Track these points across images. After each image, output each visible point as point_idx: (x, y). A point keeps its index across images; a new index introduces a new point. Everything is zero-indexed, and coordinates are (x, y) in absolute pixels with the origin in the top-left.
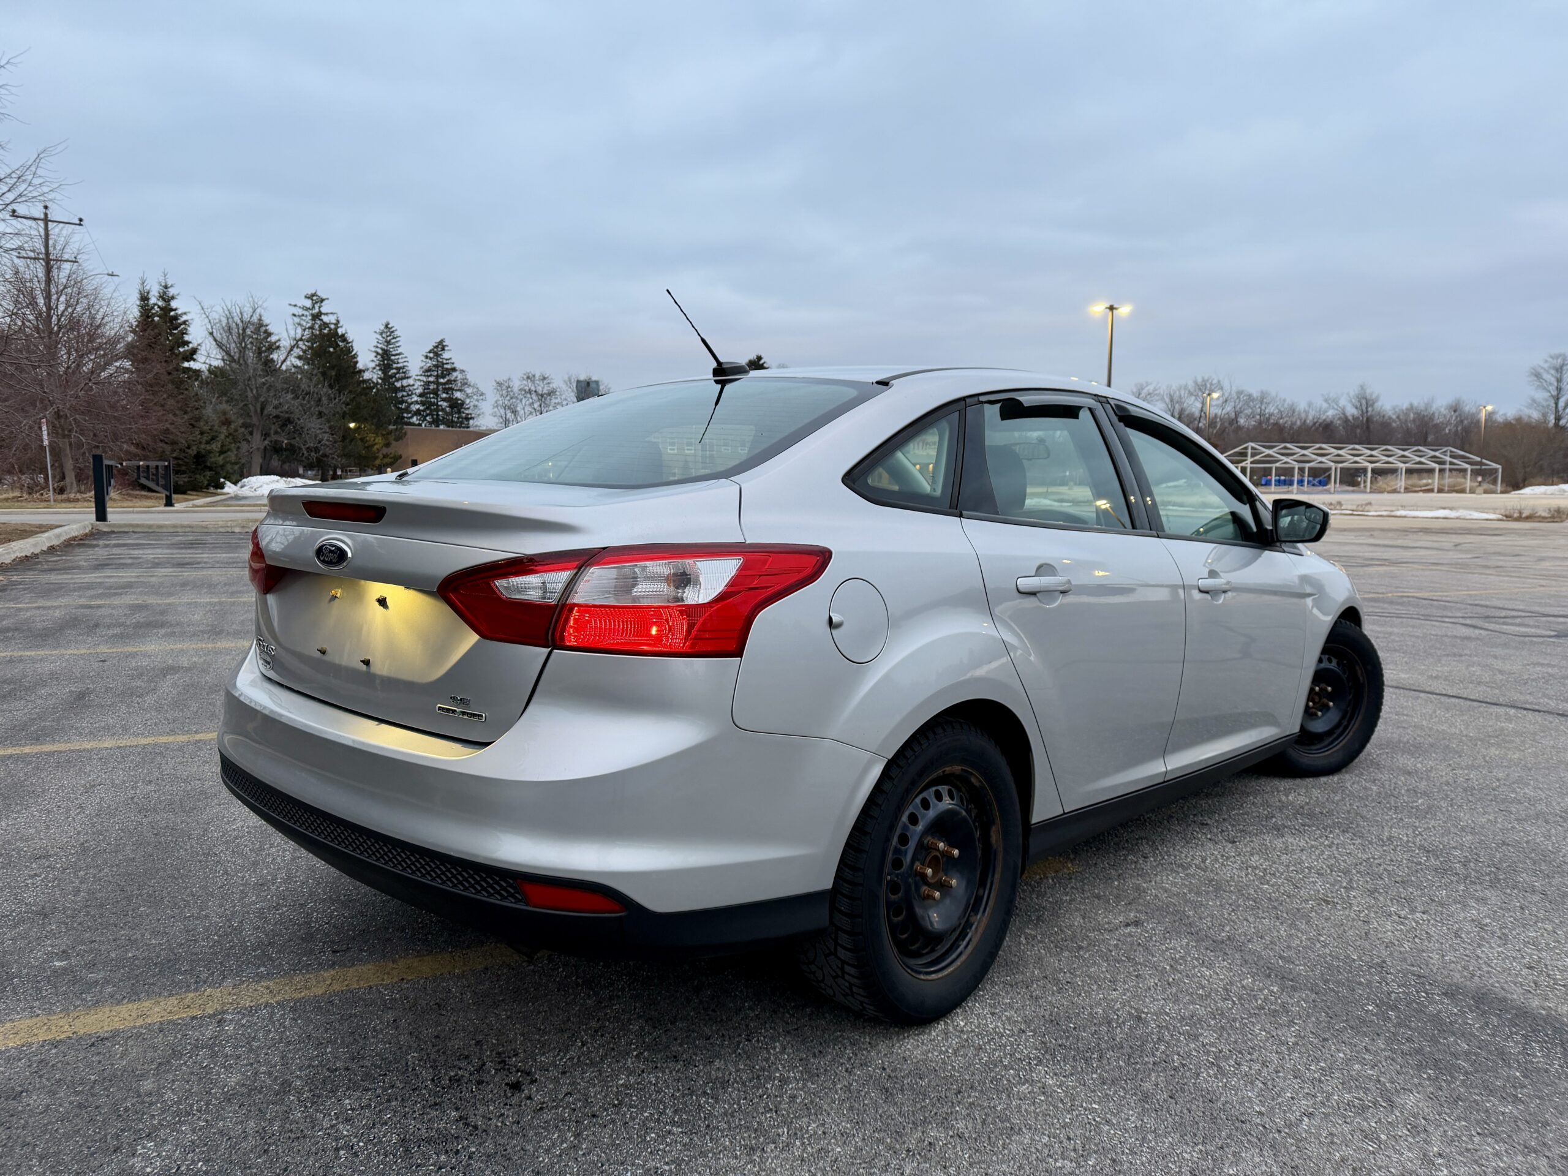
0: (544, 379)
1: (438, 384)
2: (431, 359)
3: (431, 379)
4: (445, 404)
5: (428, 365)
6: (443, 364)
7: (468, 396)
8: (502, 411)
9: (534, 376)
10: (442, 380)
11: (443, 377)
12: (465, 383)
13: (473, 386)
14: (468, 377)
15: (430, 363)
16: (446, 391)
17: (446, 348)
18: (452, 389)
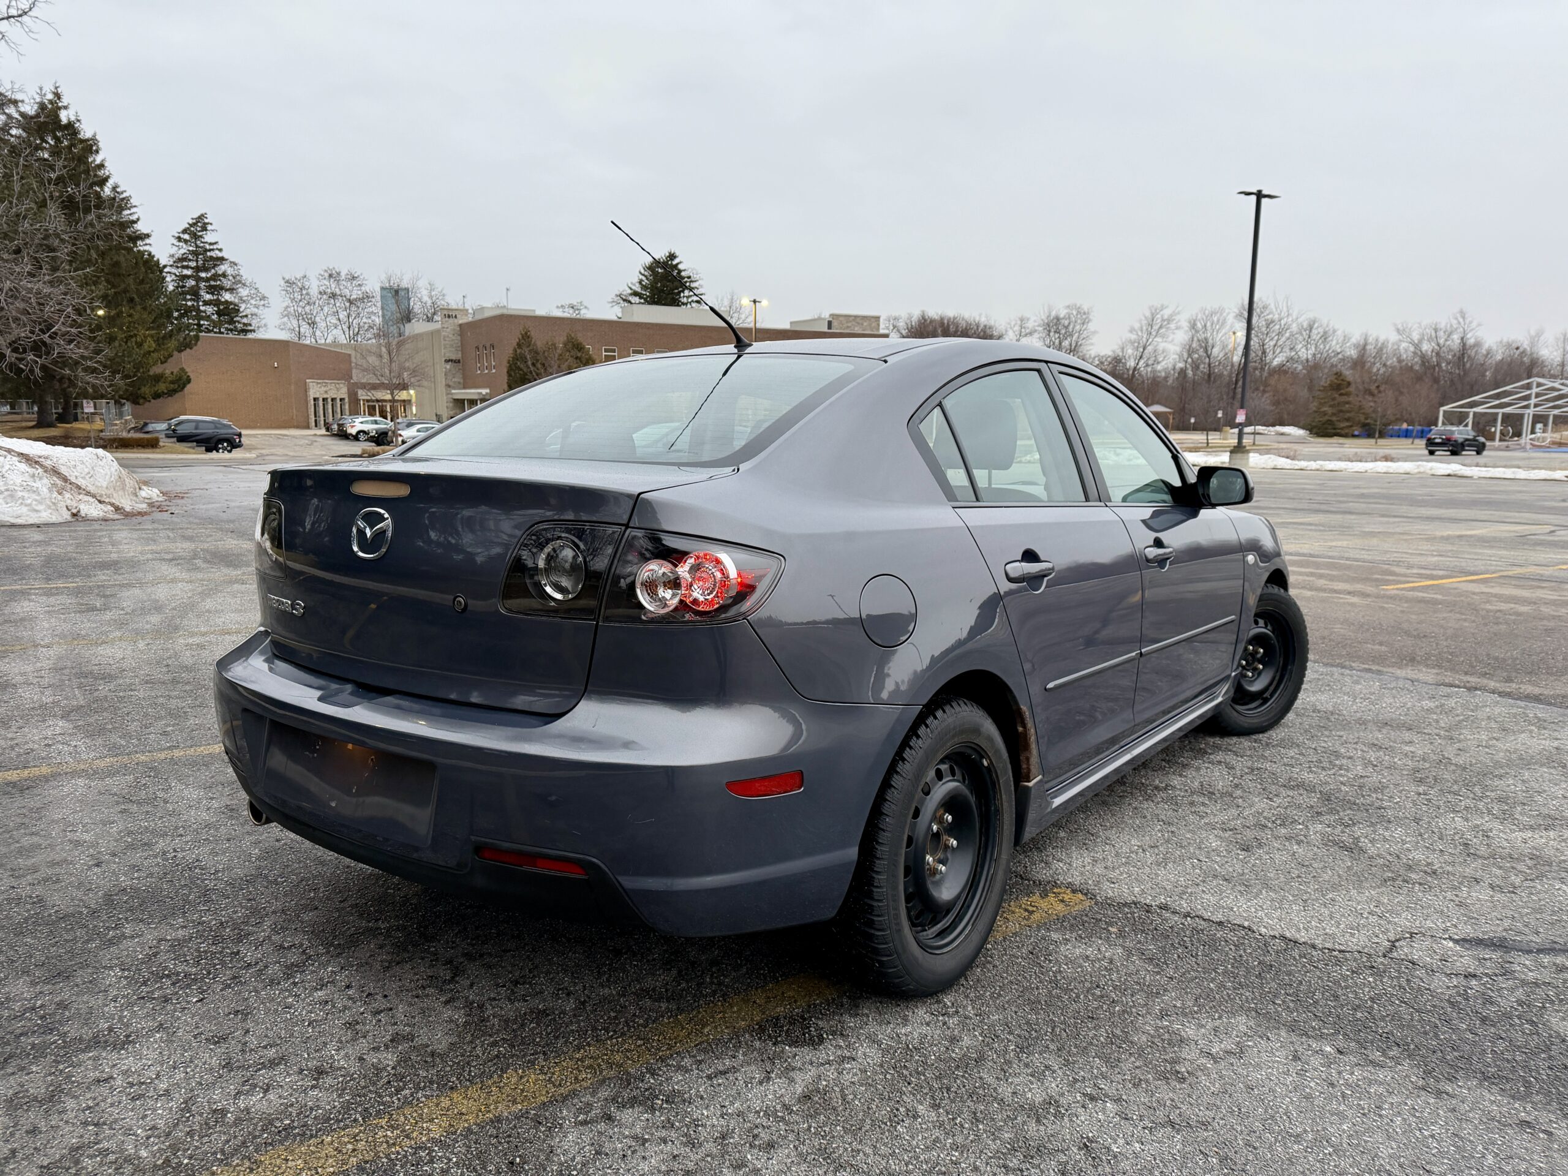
0: (354, 278)
1: (198, 279)
2: (186, 241)
3: (188, 272)
4: (210, 309)
5: (182, 251)
6: (206, 251)
7: (241, 298)
8: (295, 323)
9: (339, 274)
10: (203, 275)
11: (206, 270)
12: (238, 281)
13: (251, 286)
14: (242, 272)
15: (184, 249)
16: (212, 290)
17: (209, 227)
18: (222, 288)
